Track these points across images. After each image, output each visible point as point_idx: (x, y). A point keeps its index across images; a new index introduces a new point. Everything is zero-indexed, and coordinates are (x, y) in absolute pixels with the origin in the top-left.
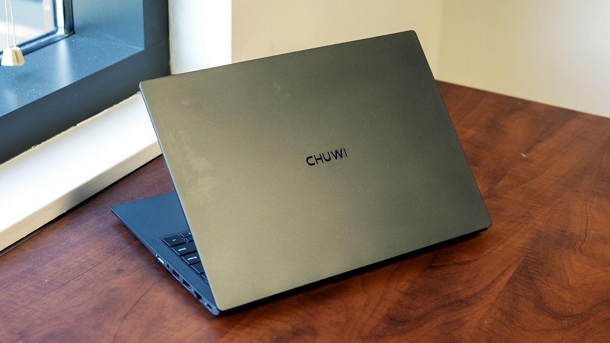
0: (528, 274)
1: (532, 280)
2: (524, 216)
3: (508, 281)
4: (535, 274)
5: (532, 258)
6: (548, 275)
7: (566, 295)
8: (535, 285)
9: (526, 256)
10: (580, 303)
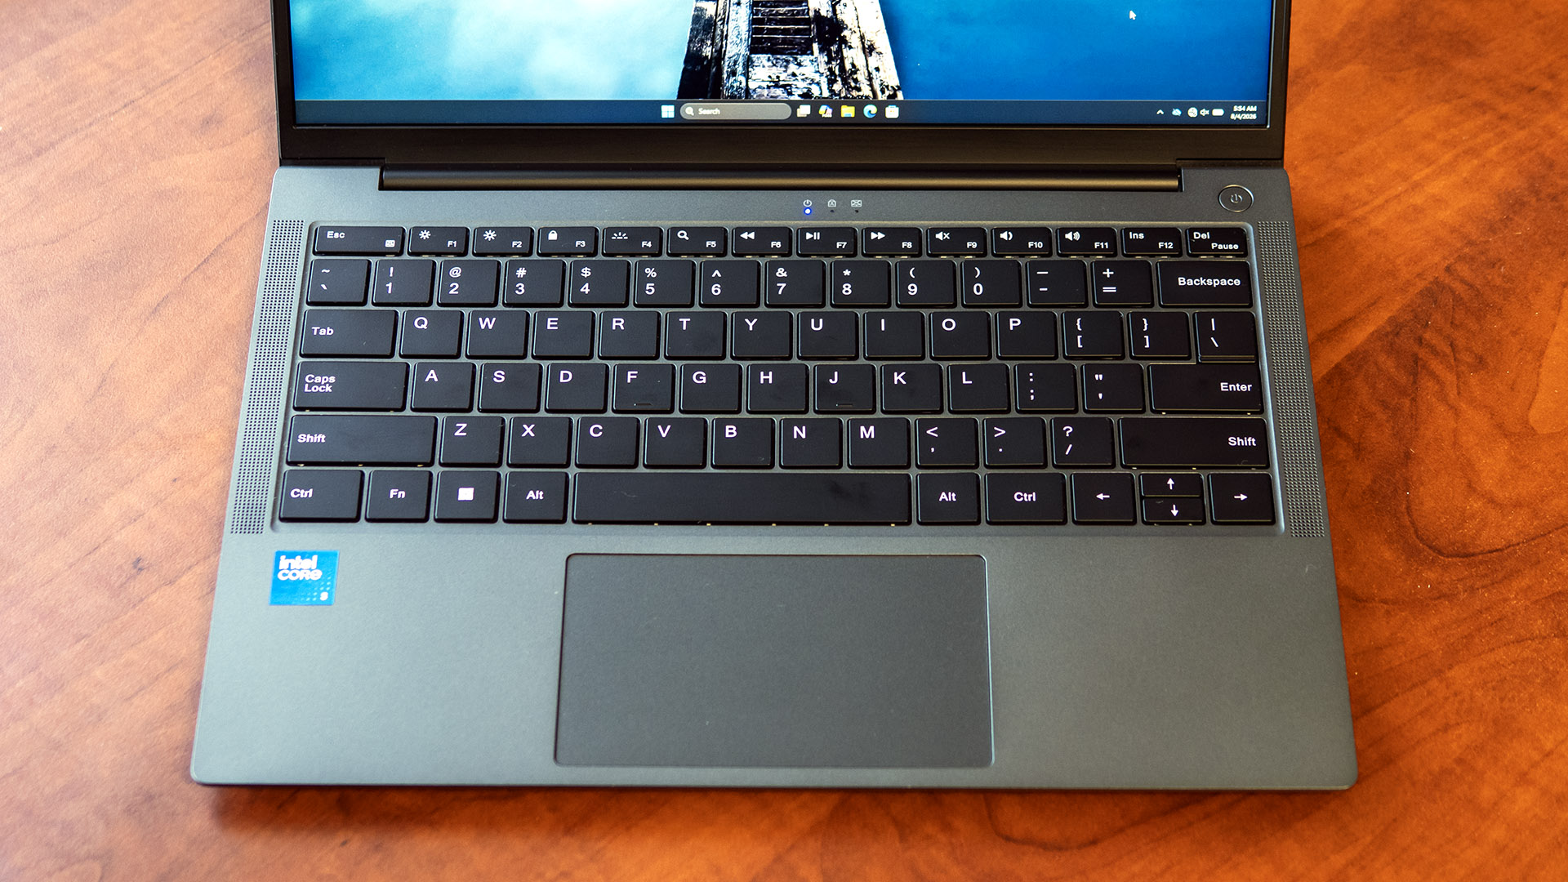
0: (1416, 348)
1: (1415, 375)
2: (1531, 89)
3: (1337, 366)
4: (1434, 351)
5: (1463, 281)
6: (1480, 362)
7: (1492, 465)
8: (1413, 400)
9: (1448, 269)
10: (1518, 505)
